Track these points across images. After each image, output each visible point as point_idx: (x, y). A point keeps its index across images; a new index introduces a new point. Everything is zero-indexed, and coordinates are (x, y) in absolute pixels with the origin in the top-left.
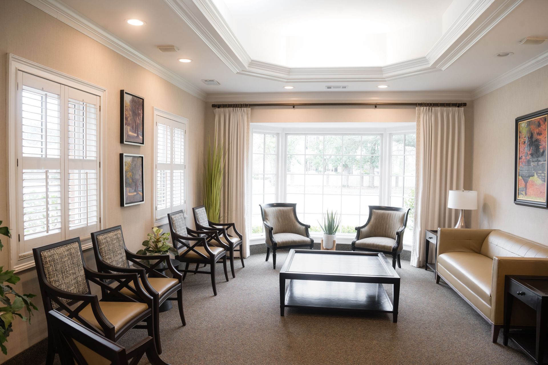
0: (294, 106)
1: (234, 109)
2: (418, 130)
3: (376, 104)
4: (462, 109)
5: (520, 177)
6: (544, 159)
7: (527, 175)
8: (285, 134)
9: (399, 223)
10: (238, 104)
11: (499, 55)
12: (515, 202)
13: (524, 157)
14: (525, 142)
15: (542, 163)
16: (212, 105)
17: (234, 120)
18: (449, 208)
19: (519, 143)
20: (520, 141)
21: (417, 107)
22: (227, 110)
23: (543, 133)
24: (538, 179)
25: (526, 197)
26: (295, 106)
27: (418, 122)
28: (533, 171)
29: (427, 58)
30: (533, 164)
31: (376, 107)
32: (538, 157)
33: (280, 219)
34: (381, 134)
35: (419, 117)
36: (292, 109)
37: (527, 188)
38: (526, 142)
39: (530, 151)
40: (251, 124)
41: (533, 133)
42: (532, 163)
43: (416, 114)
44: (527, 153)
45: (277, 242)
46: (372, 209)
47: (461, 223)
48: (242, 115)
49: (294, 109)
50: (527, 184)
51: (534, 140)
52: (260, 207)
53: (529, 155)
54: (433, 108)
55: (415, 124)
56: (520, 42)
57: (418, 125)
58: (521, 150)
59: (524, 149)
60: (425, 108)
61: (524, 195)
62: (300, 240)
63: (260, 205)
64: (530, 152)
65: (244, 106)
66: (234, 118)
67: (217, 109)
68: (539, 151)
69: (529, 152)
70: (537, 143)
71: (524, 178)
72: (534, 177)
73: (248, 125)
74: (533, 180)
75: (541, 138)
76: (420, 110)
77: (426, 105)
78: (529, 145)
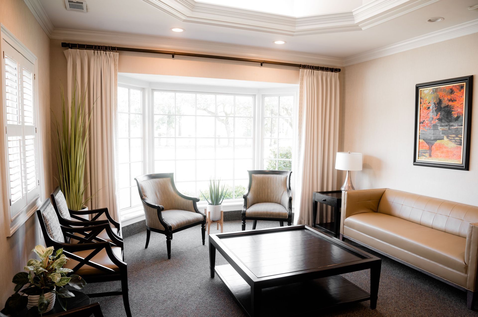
0: (173, 55)
1: (96, 51)
2: (301, 92)
3: (262, 62)
4: (337, 74)
5: (421, 140)
6: (460, 124)
7: (432, 139)
8: (152, 89)
9: (282, 187)
10: (102, 46)
11: (430, 21)
12: (415, 163)
13: (427, 122)
14: (429, 108)
15: (455, 127)
16: (62, 43)
17: (95, 67)
18: (338, 170)
19: (420, 109)
20: (421, 107)
21: (300, 69)
22: (85, 52)
23: (457, 100)
24: (450, 142)
25: (430, 158)
26: (175, 56)
27: (302, 84)
28: (442, 134)
29: (354, 14)
30: (441, 128)
31: (262, 65)
32: (451, 121)
33: (158, 194)
34: (253, 95)
35: (302, 80)
36: (170, 58)
37: (431, 150)
38: (431, 108)
39: (437, 115)
40: (119, 74)
41: (442, 99)
42: (439, 128)
43: (300, 75)
44: (433, 118)
45: (170, 225)
46: (253, 173)
47: (348, 183)
48: (108, 61)
49: (174, 59)
50: (432, 147)
51: (443, 106)
52: (135, 181)
53: (435, 120)
54: (315, 71)
55: (298, 85)
56: (471, 7)
57: (301, 88)
58: (422, 115)
59: (428, 114)
60: (308, 70)
61: (427, 157)
62: (194, 218)
63: (135, 179)
64: (438, 117)
65: (109, 49)
66: (95, 65)
67: (70, 49)
68: (451, 117)
69: (435, 117)
70: (449, 109)
71: (426, 141)
72: (443, 140)
73: (116, 75)
74: (442, 143)
75: (455, 104)
76: (303, 72)
77: (309, 68)
78: (436, 110)
